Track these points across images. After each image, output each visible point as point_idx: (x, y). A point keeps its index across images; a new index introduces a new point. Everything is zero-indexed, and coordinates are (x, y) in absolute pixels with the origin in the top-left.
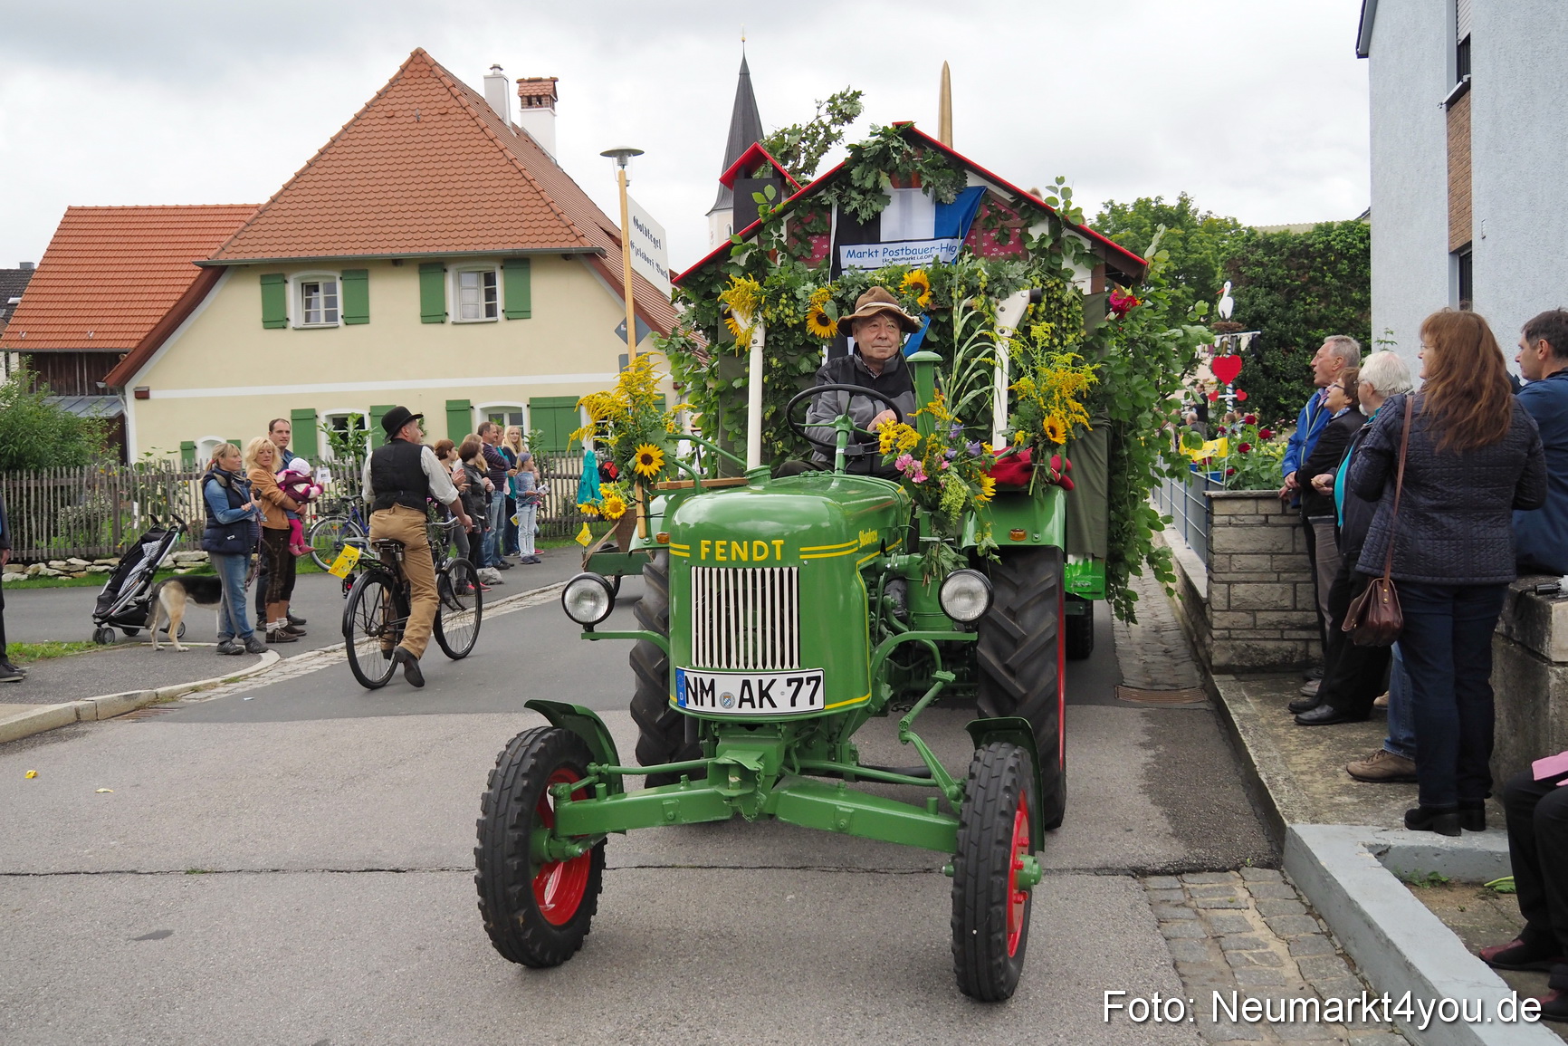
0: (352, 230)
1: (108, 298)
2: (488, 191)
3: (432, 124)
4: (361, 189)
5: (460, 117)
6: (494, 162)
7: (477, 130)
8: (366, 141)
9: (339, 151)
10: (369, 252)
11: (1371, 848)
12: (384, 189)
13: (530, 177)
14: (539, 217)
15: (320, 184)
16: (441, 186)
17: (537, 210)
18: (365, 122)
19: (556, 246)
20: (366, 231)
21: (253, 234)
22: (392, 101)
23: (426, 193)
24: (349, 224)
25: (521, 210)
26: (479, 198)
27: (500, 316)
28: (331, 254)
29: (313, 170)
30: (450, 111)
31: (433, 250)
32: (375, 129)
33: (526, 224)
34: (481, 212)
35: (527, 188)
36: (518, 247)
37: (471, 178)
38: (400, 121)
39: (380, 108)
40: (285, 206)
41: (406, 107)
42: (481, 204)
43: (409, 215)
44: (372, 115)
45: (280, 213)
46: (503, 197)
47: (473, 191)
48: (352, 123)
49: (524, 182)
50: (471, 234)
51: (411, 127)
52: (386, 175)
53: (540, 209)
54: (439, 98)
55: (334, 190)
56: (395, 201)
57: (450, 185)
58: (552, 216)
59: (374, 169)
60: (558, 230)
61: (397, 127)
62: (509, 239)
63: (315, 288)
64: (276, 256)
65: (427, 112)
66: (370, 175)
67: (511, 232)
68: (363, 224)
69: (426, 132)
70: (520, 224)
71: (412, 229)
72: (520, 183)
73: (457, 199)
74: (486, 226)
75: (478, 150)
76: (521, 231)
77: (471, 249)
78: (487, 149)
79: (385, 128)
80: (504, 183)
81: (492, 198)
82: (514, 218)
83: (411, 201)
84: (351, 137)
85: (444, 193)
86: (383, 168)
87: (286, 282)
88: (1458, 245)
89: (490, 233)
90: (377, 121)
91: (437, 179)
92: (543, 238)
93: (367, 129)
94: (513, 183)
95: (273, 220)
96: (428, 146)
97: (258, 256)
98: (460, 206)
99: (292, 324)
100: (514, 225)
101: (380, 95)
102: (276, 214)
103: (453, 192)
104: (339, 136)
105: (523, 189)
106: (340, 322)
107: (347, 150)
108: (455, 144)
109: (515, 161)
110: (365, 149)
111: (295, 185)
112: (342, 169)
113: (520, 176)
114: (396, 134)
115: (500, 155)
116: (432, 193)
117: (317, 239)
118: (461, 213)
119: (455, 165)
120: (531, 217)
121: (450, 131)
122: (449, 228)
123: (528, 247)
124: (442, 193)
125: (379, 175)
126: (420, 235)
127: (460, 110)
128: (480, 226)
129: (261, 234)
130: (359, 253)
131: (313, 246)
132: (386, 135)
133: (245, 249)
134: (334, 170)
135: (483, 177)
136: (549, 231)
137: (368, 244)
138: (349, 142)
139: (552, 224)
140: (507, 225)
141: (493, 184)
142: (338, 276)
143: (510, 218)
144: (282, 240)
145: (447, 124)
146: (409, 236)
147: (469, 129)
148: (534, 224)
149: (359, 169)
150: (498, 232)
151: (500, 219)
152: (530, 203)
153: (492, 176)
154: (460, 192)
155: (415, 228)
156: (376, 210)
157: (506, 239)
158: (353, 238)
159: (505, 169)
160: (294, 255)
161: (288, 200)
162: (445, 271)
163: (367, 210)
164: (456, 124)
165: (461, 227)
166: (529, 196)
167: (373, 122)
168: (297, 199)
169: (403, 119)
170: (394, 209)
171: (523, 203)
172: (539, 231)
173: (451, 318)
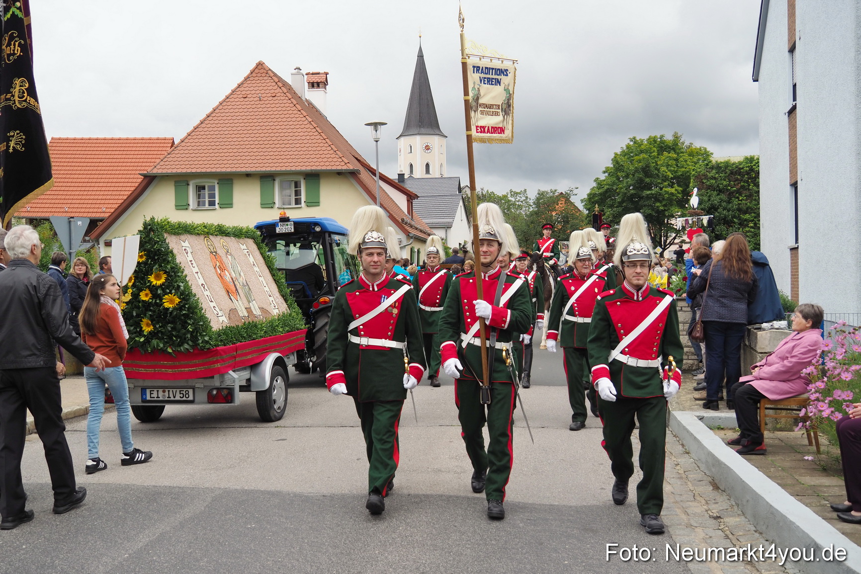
0: (225, 158)
1: (75, 189)
2: (297, 138)
3: (268, 102)
4: (229, 136)
5: (282, 98)
6: (301, 123)
7: (292, 105)
8: (232, 110)
9: (217, 115)
10: (234, 170)
11: (698, 417)
12: (242, 136)
13: (320, 131)
14: (325, 152)
15: (207, 133)
16: (272, 135)
17: (324, 148)
18: (231, 100)
19: (334, 168)
20: (232, 158)
21: (171, 159)
22: (246, 89)
23: (264, 139)
24: (223, 154)
25: (315, 149)
26: (293, 142)
27: (303, 204)
28: (213, 170)
29: (203, 125)
30: (277, 95)
31: (268, 169)
32: (237, 103)
33: (318, 156)
34: (294, 149)
35: (318, 137)
36: (314, 168)
37: (289, 131)
38: (250, 100)
39: (239, 92)
40: (189, 144)
41: (254, 92)
42: (294, 145)
43: (255, 150)
44: (235, 96)
45: (186, 148)
46: (305, 141)
47: (290, 138)
48: (224, 101)
49: (317, 133)
50: (289, 161)
51: (256, 103)
52: (243, 128)
53: (326, 148)
54: (271, 88)
55: (215, 136)
56: (247, 143)
57: (277, 135)
58: (332, 152)
59: (236, 125)
60: (335, 160)
61: (248, 103)
62: (309, 164)
63: (204, 188)
64: (184, 171)
65: (265, 95)
66: (234, 129)
67: (310, 160)
68: (231, 154)
69: (264, 105)
70: (315, 156)
71: (257, 158)
72: (315, 134)
73: (281, 142)
74: (297, 157)
75: (292, 116)
76: (315, 160)
77: (288, 169)
78: (297, 116)
79: (242, 103)
80: (306, 134)
81: (300, 142)
82: (311, 152)
83: (256, 143)
84: (224, 108)
85: (274, 138)
86: (241, 125)
87: (188, 185)
88: (793, 182)
89: (299, 160)
90: (238, 99)
91: (270, 131)
92: (327, 164)
93: (233, 104)
94: (311, 134)
95: (182, 152)
96: (265, 113)
97: (174, 171)
98: (283, 146)
99: (191, 207)
100: (312, 156)
101: (239, 86)
102: (184, 148)
103: (279, 138)
104: (217, 107)
105: (317, 137)
106: (217, 206)
107: (222, 115)
108: (280, 113)
109: (312, 122)
110: (231, 114)
111: (194, 133)
112: (219, 125)
113: (315, 130)
114: (248, 107)
115: (304, 119)
116: (268, 139)
117: (206, 162)
118: (283, 150)
119: (280, 124)
120: (321, 152)
121: (277, 106)
122: (277, 157)
123: (319, 168)
124: (273, 139)
125: (239, 128)
126: (261, 161)
127: (282, 94)
128: (294, 157)
129: (176, 159)
130: (229, 170)
131: (203, 166)
132: (243, 107)
133: (167, 167)
134: (214, 125)
135: (295, 130)
136: (330, 160)
137: (233, 165)
138: (223, 111)
139: (332, 156)
140: (308, 156)
141: (300, 134)
142: (216, 182)
143: (310, 153)
144: (187, 163)
145: (276, 102)
146: (255, 161)
147: (288, 105)
148: (322, 156)
149: (228, 125)
150: (303, 160)
151: (304, 153)
152: (321, 145)
153: (300, 130)
154: (282, 138)
155: (259, 157)
156: (237, 147)
157: (307, 164)
158: (225, 162)
159: (306, 126)
160: (194, 171)
161: (190, 141)
162: (274, 180)
163: (232, 147)
164: (281, 102)
165: (283, 157)
166: (319, 141)
167: (236, 100)
168: (195, 141)
169: (252, 99)
170: (247, 147)
171: (316, 145)
172: (325, 160)
173: (277, 205)
